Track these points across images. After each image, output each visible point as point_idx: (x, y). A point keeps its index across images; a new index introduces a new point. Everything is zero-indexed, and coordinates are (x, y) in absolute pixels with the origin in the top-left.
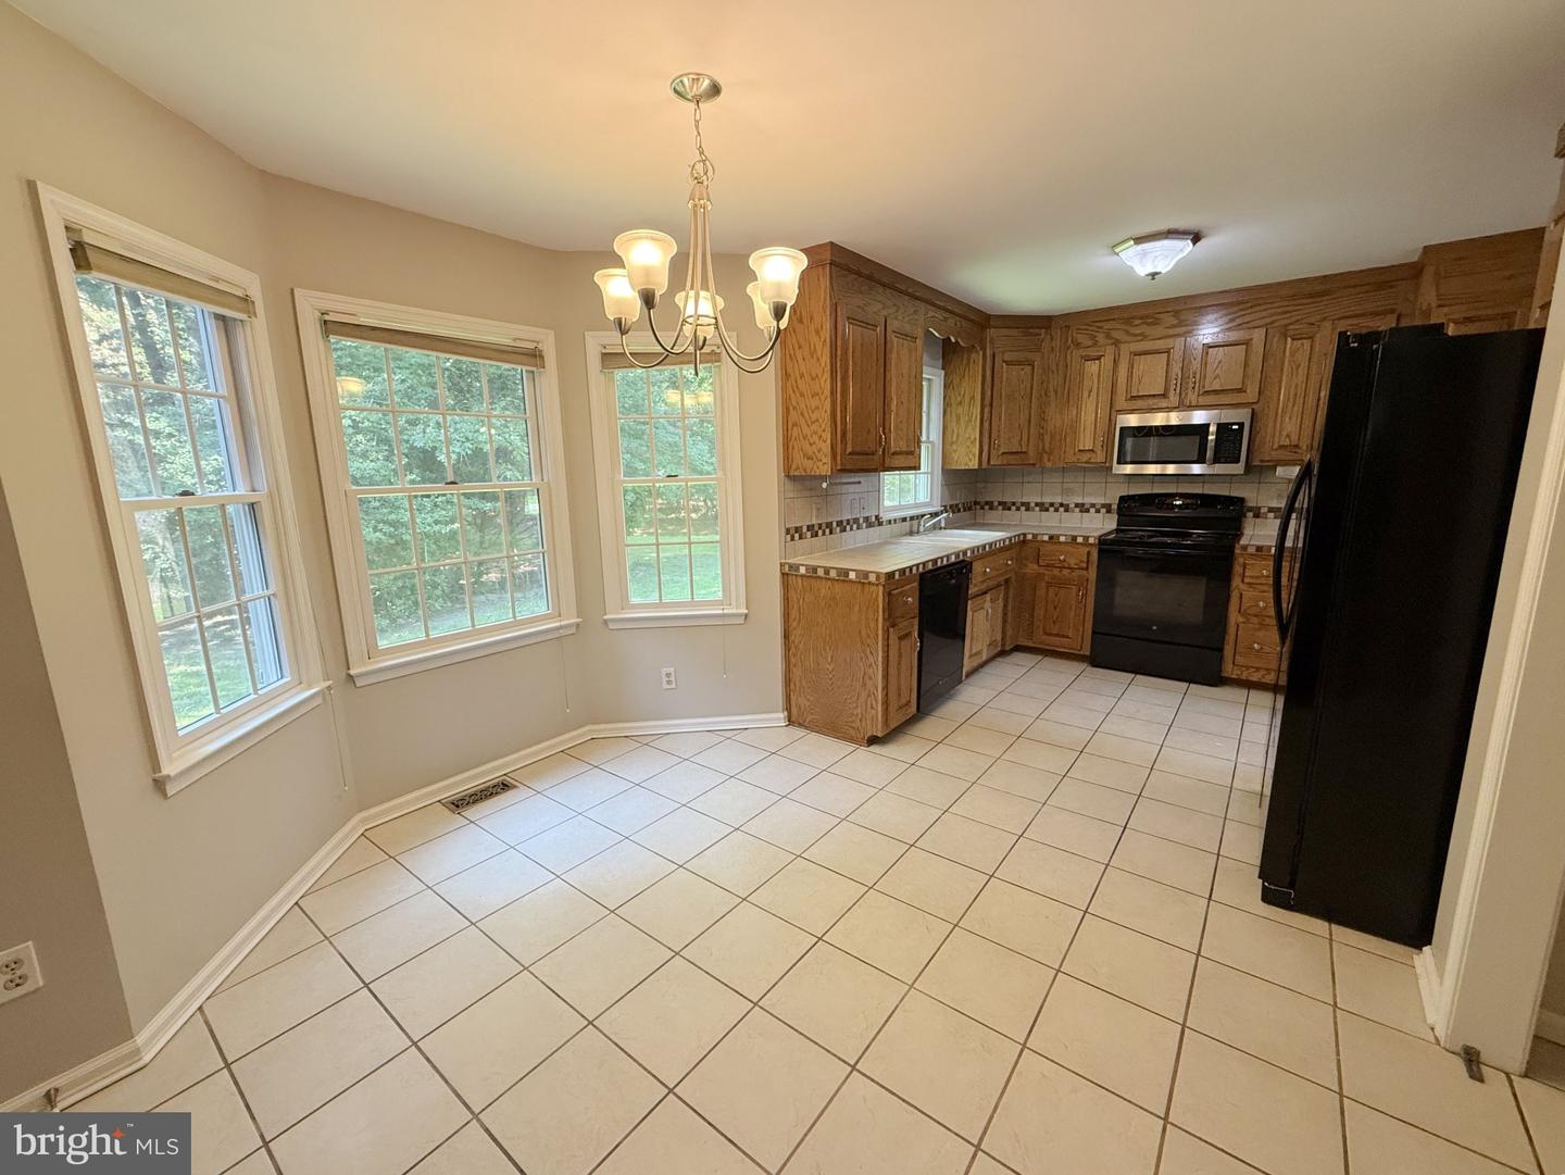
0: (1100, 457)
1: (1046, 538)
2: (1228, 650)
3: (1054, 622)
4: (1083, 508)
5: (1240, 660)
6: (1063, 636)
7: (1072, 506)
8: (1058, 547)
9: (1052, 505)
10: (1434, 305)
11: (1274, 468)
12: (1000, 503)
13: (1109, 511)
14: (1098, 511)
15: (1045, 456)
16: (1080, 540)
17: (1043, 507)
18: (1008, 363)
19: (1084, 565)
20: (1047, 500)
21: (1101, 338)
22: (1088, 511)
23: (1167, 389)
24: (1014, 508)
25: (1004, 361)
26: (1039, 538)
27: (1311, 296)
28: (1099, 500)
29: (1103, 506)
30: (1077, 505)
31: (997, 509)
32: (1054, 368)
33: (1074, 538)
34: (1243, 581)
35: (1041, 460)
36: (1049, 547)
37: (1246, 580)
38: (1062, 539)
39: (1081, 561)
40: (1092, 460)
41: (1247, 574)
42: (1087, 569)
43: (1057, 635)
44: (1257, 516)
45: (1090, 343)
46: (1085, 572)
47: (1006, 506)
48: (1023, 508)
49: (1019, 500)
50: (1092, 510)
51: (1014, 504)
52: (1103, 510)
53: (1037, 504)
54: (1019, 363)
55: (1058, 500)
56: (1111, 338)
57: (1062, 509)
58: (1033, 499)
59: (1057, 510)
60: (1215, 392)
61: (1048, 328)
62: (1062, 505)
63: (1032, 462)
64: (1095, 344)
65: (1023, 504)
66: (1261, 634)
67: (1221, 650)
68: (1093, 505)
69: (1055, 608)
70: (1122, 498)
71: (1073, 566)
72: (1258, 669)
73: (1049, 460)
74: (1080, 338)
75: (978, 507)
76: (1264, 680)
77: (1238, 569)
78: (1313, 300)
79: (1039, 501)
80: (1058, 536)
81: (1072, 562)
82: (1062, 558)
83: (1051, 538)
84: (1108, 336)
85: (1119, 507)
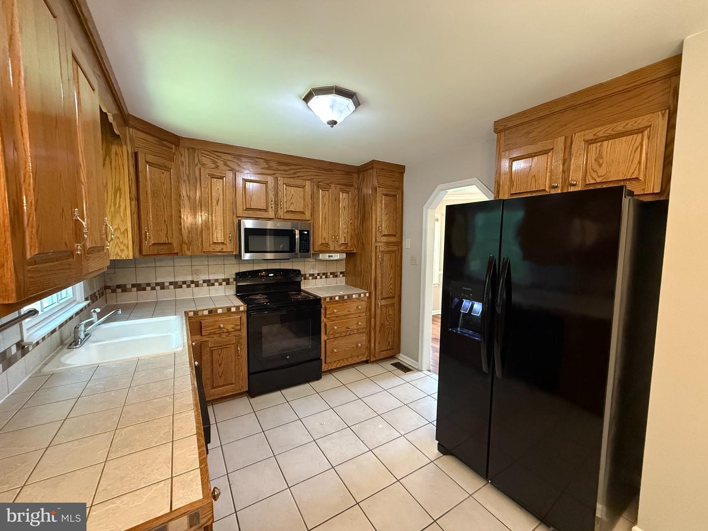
0: (229, 247)
1: (206, 313)
2: (323, 357)
3: (220, 377)
4: (209, 283)
5: (328, 360)
6: (227, 385)
7: (201, 282)
8: (216, 318)
9: (184, 283)
10: (377, 186)
11: (319, 254)
12: (133, 286)
13: (228, 283)
14: (220, 284)
15: (185, 248)
16: (233, 310)
17: (177, 285)
18: (151, 164)
19: (239, 327)
20: (179, 279)
21: (220, 163)
22: (213, 285)
23: (267, 207)
24: (149, 288)
25: (147, 162)
26: (200, 314)
27: (325, 170)
28: (221, 277)
29: (224, 280)
30: (204, 281)
31: (130, 291)
32: (185, 178)
33: (229, 309)
34: (325, 317)
35: (182, 251)
36: (211, 319)
37: (328, 316)
38: (220, 311)
39: (236, 325)
40: (224, 250)
41: (327, 313)
42: (240, 330)
43: (223, 386)
44: (305, 279)
45: (214, 166)
46: (238, 333)
47: (140, 287)
48: (158, 288)
49: (153, 281)
50: (216, 284)
51: (148, 285)
52: (224, 283)
53: (171, 283)
54: (159, 166)
55: (189, 278)
56: (228, 166)
57: (193, 285)
58: (167, 280)
59: (189, 286)
60: (292, 212)
61: (177, 145)
62: (192, 282)
63: (175, 252)
64: (217, 167)
65: (157, 284)
66: (335, 343)
67: (319, 359)
68: (217, 280)
69: (220, 365)
70: (237, 274)
71: (230, 330)
72: (335, 362)
73: (188, 250)
74: (205, 160)
75: (109, 291)
76: (338, 367)
77: (323, 311)
78: (327, 173)
79: (172, 280)
80: (216, 310)
81: (230, 327)
82: (222, 326)
83: (210, 312)
84: (226, 164)
85: (235, 279)
